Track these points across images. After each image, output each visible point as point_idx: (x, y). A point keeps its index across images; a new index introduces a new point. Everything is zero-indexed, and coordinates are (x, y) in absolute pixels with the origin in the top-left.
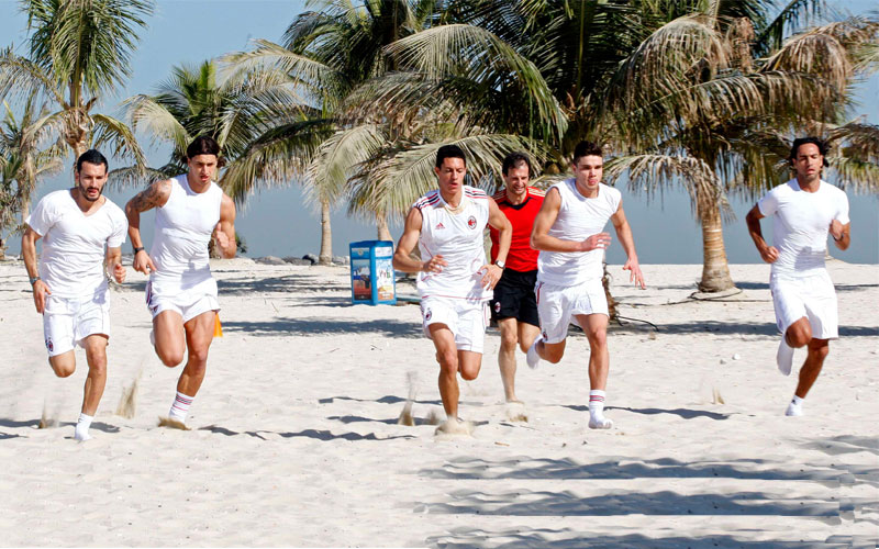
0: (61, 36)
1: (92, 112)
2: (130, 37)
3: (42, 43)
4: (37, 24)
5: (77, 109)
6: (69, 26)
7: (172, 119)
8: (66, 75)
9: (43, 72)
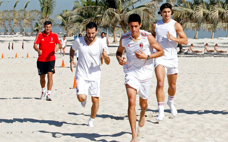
0: (44, 9)
1: (48, 18)
2: (53, 9)
3: (42, 9)
4: (42, 7)
5: (46, 18)
6: (45, 7)
7: (62, 18)
8: (45, 14)
9: (42, 13)
